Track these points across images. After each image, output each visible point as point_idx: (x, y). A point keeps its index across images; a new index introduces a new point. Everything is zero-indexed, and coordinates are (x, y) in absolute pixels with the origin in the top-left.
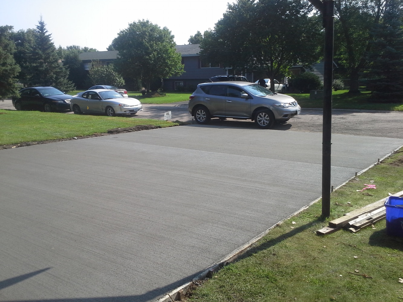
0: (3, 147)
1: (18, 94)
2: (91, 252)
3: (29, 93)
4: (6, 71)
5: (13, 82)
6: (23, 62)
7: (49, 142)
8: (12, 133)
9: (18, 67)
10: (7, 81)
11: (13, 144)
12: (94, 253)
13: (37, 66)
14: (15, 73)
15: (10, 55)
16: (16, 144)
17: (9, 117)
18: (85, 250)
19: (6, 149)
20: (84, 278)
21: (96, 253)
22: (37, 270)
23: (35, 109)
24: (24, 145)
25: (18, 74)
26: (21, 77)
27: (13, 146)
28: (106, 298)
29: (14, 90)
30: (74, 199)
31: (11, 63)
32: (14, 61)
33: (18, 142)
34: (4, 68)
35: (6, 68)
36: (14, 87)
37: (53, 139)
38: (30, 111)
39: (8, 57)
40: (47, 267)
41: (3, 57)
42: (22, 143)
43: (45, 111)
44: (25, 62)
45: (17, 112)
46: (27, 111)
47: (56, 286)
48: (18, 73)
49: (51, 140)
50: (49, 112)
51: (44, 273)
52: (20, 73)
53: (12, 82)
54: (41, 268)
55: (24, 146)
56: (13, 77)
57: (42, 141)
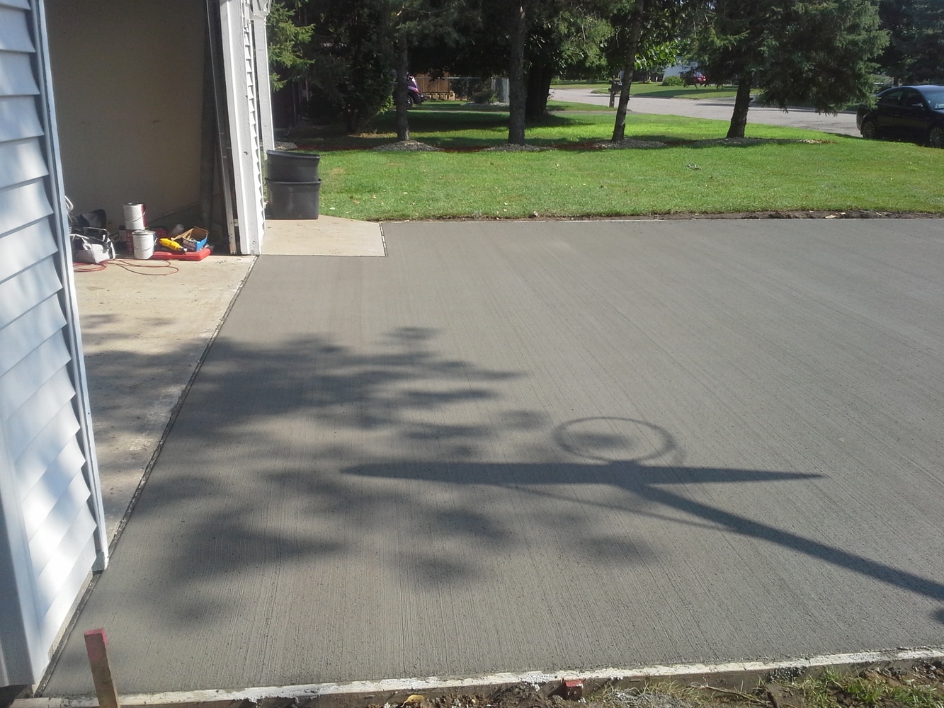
0: (807, 214)
1: (873, 100)
2: (927, 473)
3: (899, 98)
4: (855, 43)
5: (867, 70)
6: (903, 24)
7: (915, 218)
8: (835, 187)
9: (883, 34)
10: (853, 69)
11: (829, 210)
12: (934, 478)
13: (935, 36)
14: (875, 50)
15: (870, 7)
16: (837, 210)
17: (842, 151)
18: (915, 465)
19: (812, 218)
20: (889, 522)
21: (937, 480)
22: (793, 471)
23: (905, 139)
24: (854, 215)
25: (881, 52)
26: (889, 61)
27: (830, 214)
28: (926, 581)
29: (864, 91)
30: (929, 350)
31: (871, 26)
32: (878, 21)
33: (844, 208)
34: (850, 37)
35: (857, 38)
36: (865, 84)
37: (925, 211)
38: (892, 141)
39: (865, 11)
40: (815, 471)
41: (854, 11)
42: (851, 209)
43: (928, 145)
44: (908, 25)
45: (863, 141)
46: (886, 140)
47: (823, 515)
48: (882, 49)
49: (921, 212)
50: (938, 148)
51: (806, 481)
52: (886, 49)
53: (863, 71)
54: (802, 470)
55: (853, 218)
56: (869, 60)
57: (898, 212)
